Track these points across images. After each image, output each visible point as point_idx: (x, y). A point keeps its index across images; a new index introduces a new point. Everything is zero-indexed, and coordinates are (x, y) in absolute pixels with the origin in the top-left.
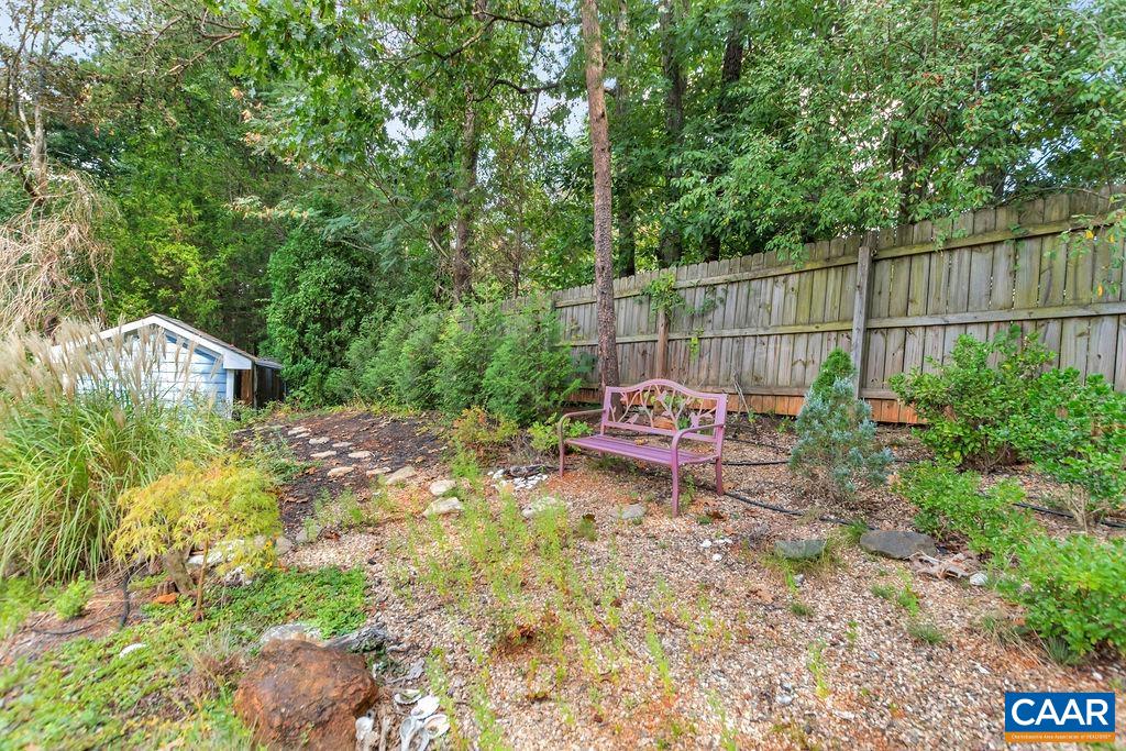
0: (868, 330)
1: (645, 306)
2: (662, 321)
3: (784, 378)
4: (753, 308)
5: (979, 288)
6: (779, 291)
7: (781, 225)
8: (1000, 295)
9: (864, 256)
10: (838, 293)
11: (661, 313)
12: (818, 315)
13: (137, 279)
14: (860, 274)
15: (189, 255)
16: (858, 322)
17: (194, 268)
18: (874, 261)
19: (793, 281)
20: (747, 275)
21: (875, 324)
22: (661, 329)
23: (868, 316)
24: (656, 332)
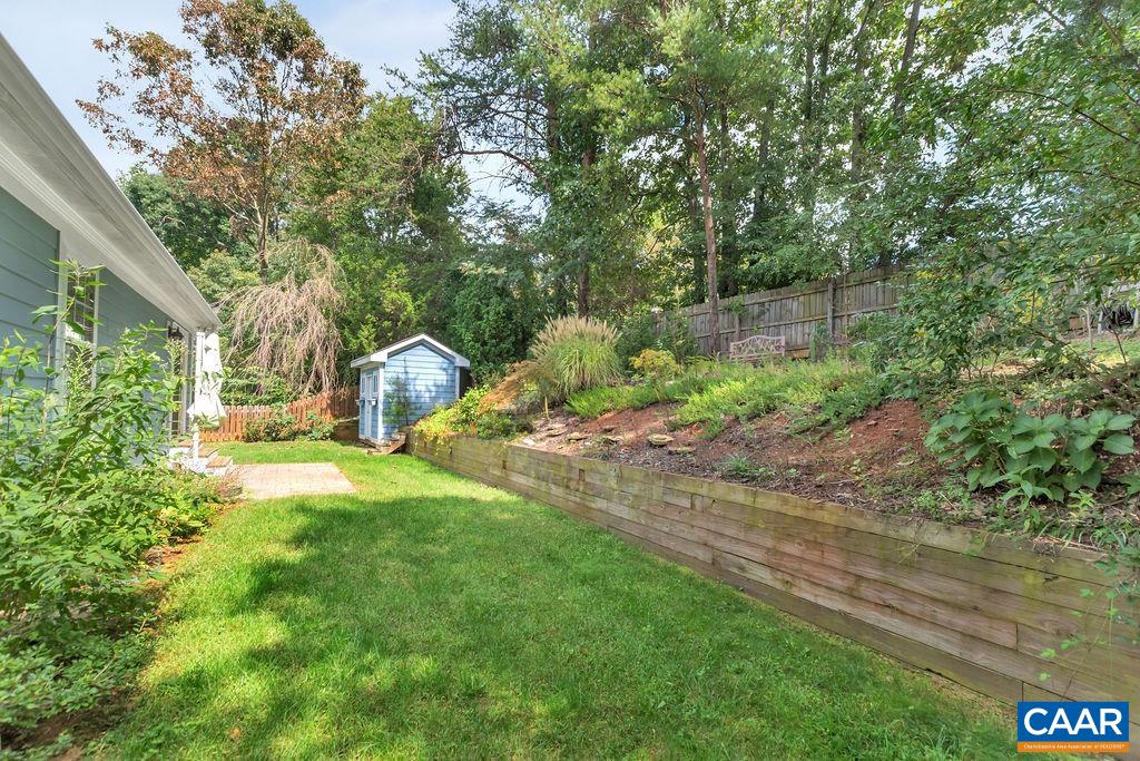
0: (834, 318)
1: (726, 316)
2: (737, 321)
3: (800, 341)
4: (783, 312)
5: (873, 297)
6: (795, 304)
7: (797, 276)
8: (880, 301)
9: (830, 287)
10: (822, 303)
11: (737, 318)
12: (813, 314)
13: (369, 315)
14: (829, 295)
15: (406, 297)
16: (830, 314)
17: (410, 308)
18: (835, 290)
19: (801, 299)
20: (780, 297)
21: (836, 314)
22: (737, 326)
23: (834, 311)
24: (733, 327)
